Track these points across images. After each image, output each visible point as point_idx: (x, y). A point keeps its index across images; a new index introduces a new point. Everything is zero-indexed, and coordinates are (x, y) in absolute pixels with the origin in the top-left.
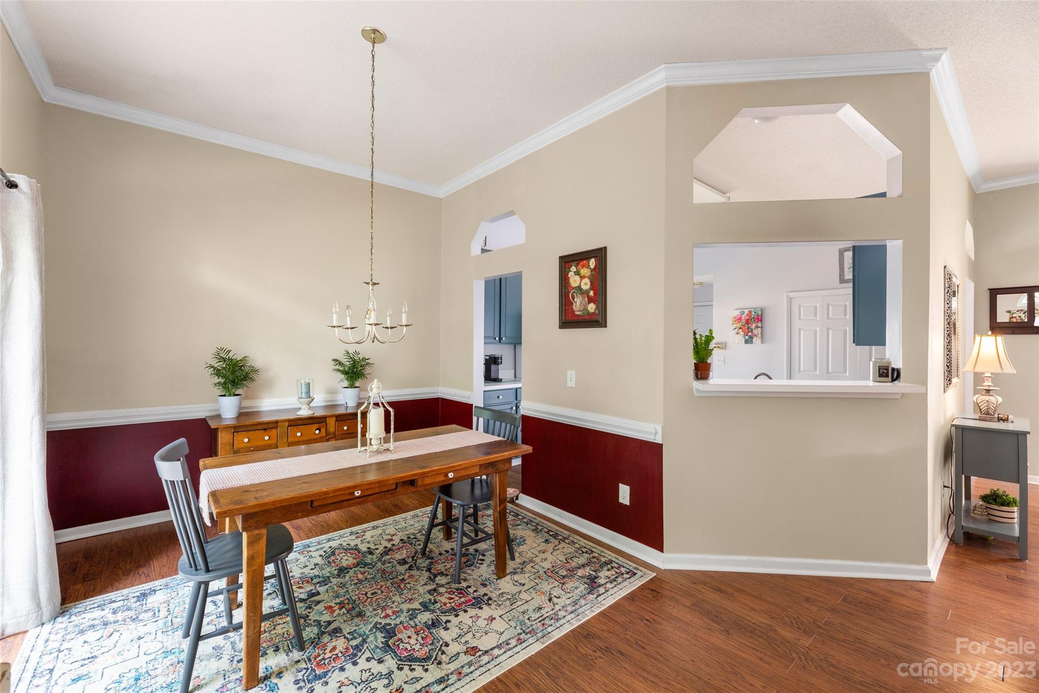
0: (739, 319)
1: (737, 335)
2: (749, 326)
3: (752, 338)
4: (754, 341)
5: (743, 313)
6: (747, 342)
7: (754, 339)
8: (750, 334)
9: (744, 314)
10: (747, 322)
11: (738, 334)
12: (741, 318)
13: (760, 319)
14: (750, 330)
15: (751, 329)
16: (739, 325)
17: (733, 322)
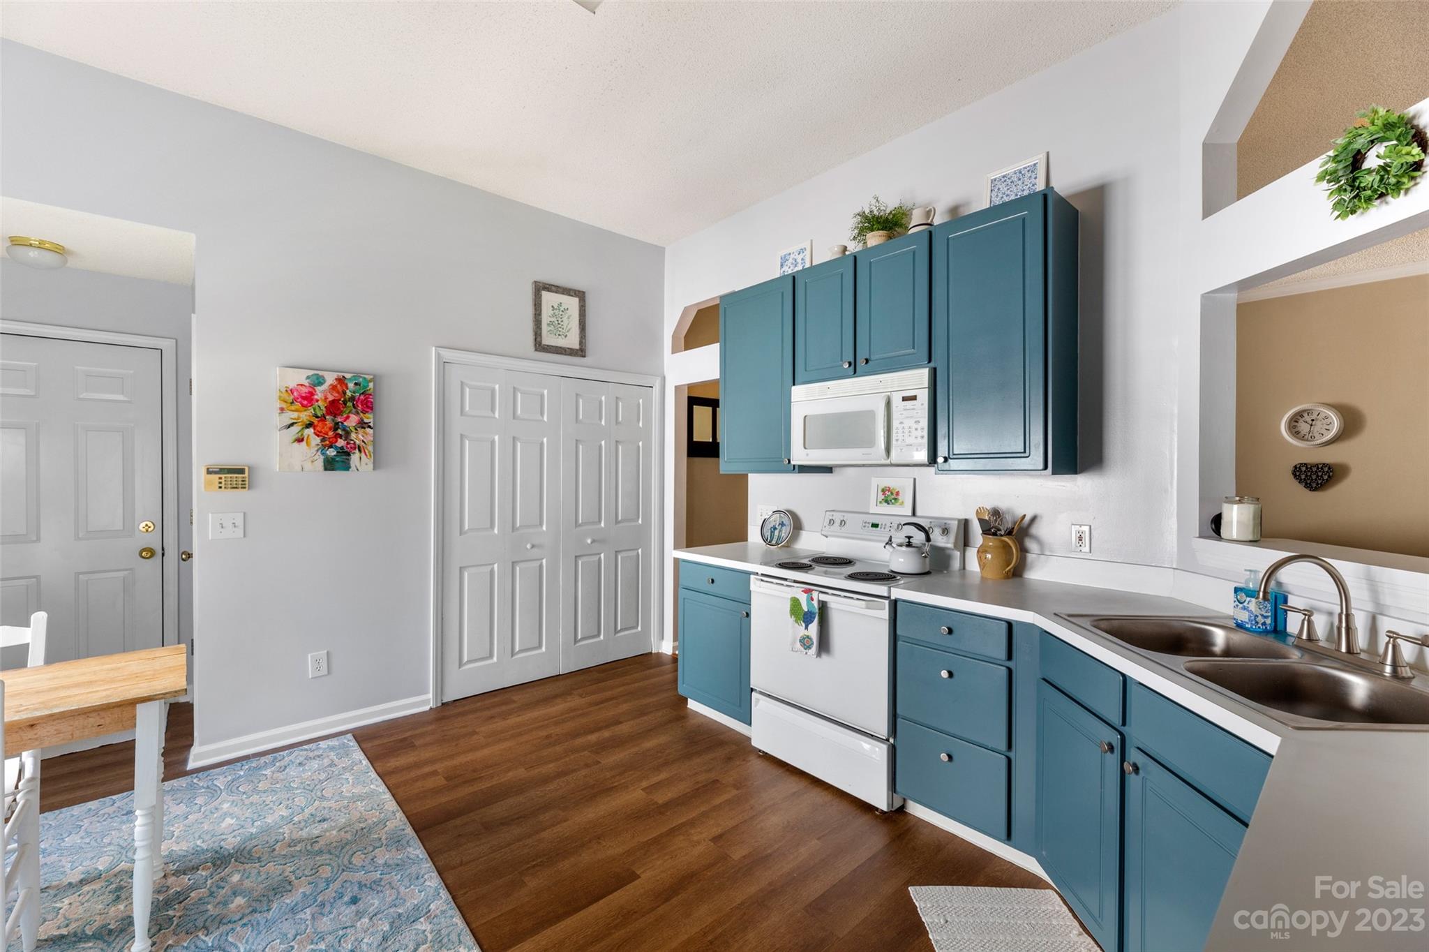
0: (303, 398)
1: (296, 444)
2: (339, 419)
3: (348, 454)
4: (352, 465)
5: (320, 381)
6: (330, 465)
7: (355, 457)
8: (341, 443)
9: (320, 384)
10: (334, 408)
11: (300, 440)
12: (312, 394)
13: (366, 402)
14: (340, 432)
15: (344, 430)
16: (305, 416)
17: (284, 405)
